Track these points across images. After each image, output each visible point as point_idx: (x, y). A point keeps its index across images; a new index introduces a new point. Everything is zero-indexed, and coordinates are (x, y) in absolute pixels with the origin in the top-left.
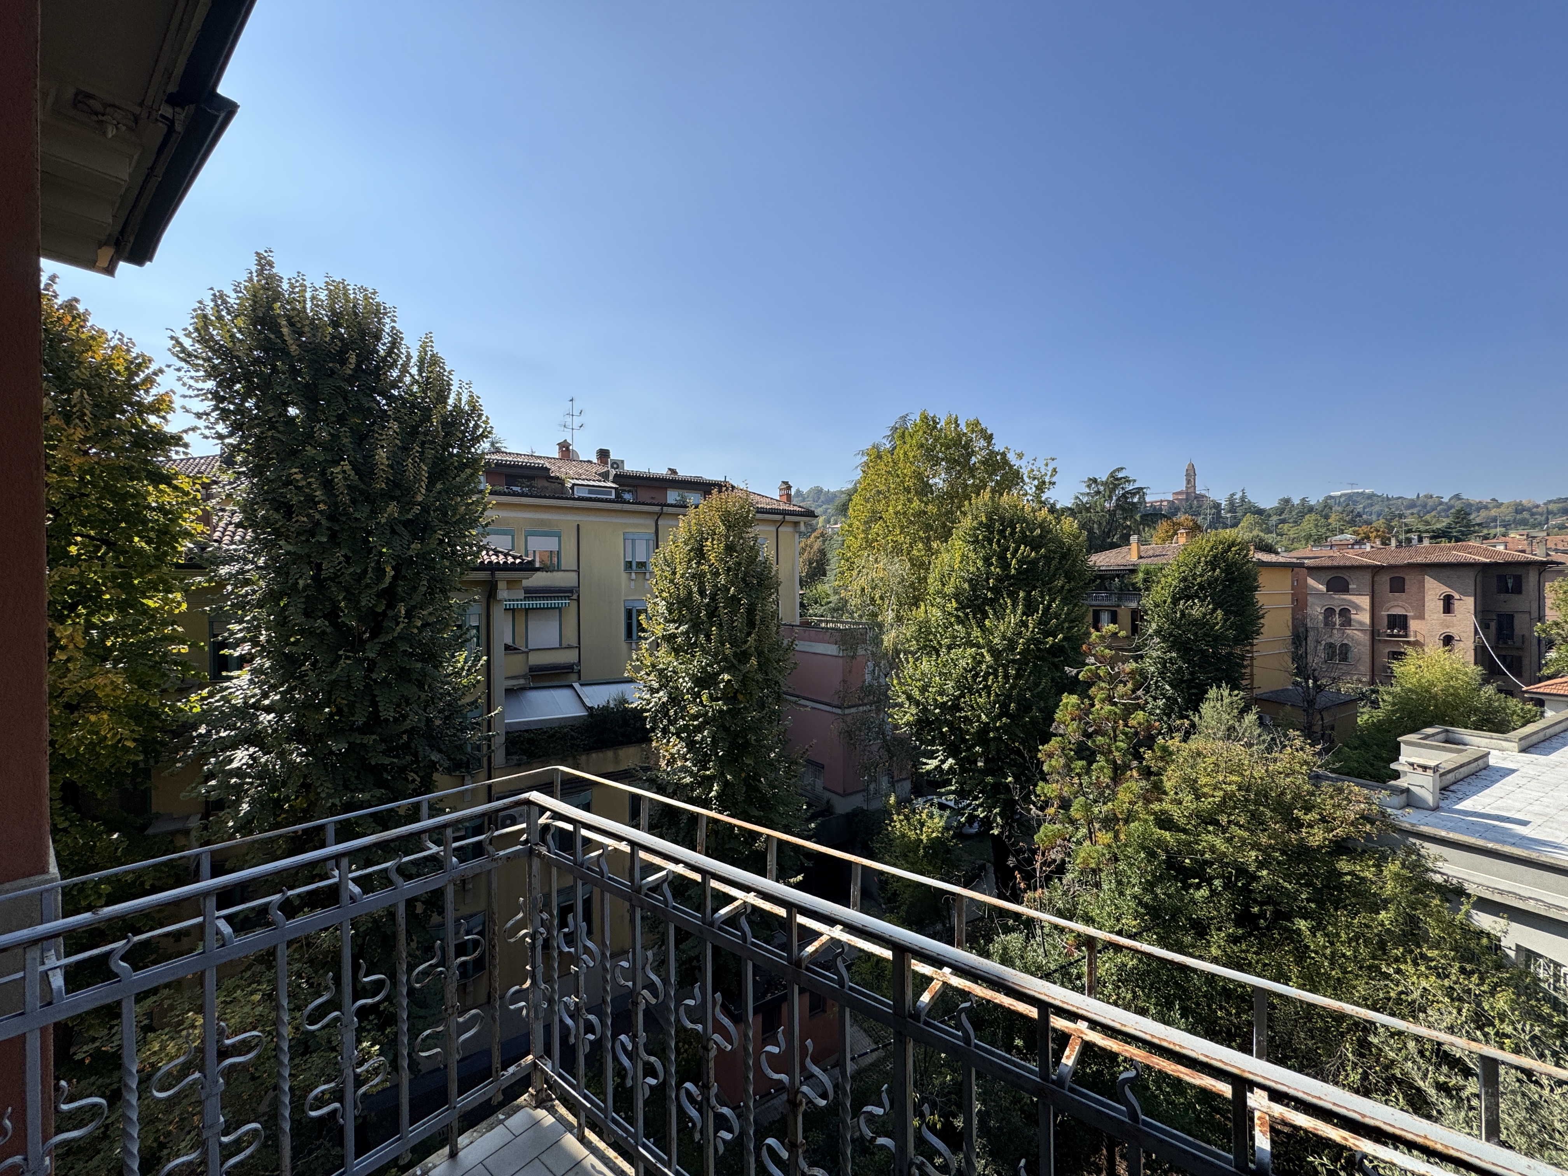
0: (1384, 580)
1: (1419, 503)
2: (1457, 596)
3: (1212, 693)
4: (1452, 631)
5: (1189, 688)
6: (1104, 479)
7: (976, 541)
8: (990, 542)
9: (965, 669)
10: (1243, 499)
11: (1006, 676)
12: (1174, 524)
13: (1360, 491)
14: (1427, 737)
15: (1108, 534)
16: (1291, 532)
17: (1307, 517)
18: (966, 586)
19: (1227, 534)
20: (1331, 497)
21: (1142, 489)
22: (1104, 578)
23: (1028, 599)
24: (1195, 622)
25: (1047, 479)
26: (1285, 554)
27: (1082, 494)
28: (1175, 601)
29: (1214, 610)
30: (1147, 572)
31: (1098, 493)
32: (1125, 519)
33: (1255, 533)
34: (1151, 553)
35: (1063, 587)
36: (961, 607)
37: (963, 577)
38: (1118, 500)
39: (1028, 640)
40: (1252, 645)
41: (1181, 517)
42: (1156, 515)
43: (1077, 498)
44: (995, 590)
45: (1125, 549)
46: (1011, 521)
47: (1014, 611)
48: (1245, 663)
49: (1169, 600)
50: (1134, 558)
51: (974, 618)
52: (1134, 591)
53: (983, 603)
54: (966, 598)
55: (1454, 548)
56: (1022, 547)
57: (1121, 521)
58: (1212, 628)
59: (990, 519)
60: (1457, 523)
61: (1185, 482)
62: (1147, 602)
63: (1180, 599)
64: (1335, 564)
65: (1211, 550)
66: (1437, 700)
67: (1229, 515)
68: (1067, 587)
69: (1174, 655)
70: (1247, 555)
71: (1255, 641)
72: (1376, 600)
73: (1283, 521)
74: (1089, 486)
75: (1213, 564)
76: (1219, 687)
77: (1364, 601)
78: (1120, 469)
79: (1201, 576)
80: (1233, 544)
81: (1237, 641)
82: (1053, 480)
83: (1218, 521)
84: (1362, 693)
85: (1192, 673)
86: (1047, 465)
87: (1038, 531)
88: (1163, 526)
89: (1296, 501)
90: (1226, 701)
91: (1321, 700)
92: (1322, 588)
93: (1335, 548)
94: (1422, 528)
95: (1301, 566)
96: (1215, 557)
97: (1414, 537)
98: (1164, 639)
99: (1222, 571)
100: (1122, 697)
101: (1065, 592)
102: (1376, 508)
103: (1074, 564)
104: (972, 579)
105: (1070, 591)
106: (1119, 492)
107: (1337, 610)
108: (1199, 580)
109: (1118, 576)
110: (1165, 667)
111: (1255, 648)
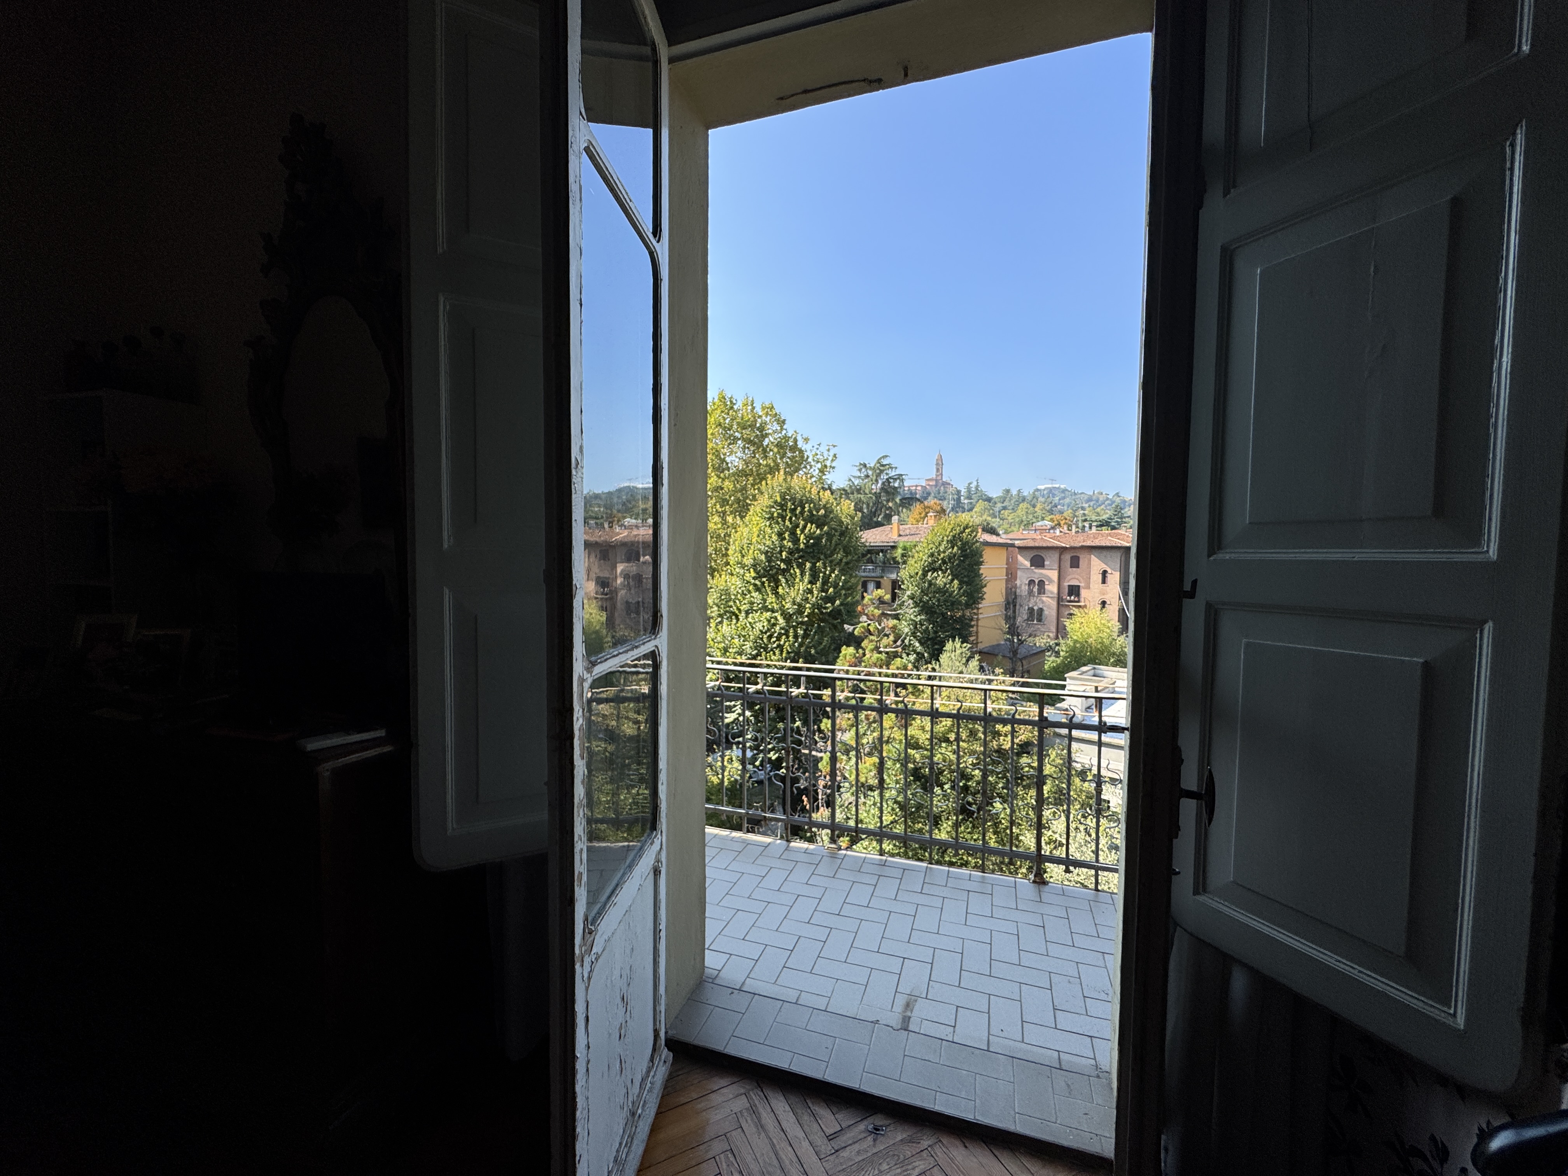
0: (1067, 557)
1: (1094, 498)
2: (1109, 571)
3: (949, 646)
4: (1107, 598)
5: (934, 644)
6: (872, 465)
7: (771, 518)
8: (784, 518)
9: (761, 631)
10: (977, 487)
11: (796, 637)
12: (926, 508)
13: (1057, 486)
14: (1083, 673)
15: (874, 514)
16: (1010, 518)
17: (1021, 505)
18: (763, 557)
19: (965, 518)
20: (1038, 490)
21: (902, 475)
22: (871, 553)
23: (814, 570)
24: (939, 590)
25: (828, 463)
26: (1004, 536)
27: (854, 477)
28: (925, 574)
29: (952, 580)
30: (905, 549)
31: (867, 476)
32: (888, 501)
33: (985, 517)
34: (907, 532)
35: (841, 560)
36: (759, 576)
37: (760, 550)
38: (883, 483)
39: (813, 605)
40: (978, 609)
41: (931, 501)
42: (911, 499)
43: (850, 480)
44: (788, 562)
45: (887, 528)
46: (801, 501)
47: (802, 580)
48: (973, 623)
49: (920, 573)
50: (895, 537)
51: (769, 586)
52: (892, 564)
53: (777, 573)
54: (763, 568)
55: (1110, 535)
56: (809, 525)
57: (885, 503)
58: (950, 595)
59: (783, 498)
60: (1115, 515)
61: (935, 470)
62: (904, 574)
63: (929, 571)
64: (1037, 545)
65: (952, 531)
66: (1091, 647)
67: (966, 501)
68: (844, 560)
69: (923, 617)
70: (976, 536)
71: (980, 606)
72: (1062, 573)
73: (1005, 508)
74: (860, 470)
75: (952, 543)
76: (953, 641)
77: (1054, 575)
78: (885, 457)
79: (944, 552)
80: (967, 527)
81: (968, 605)
82: (834, 464)
83: (958, 506)
84: (1050, 646)
85: (936, 632)
86: (829, 450)
87: (822, 512)
88: (917, 508)
89: (1014, 492)
90: (958, 652)
91: (1022, 651)
92: (1027, 564)
93: (1038, 532)
94: (1094, 518)
95: (1013, 545)
96: (954, 536)
97: (1087, 524)
98: (916, 605)
99: (959, 549)
100: (886, 647)
101: (843, 564)
102: (1067, 501)
103: (849, 541)
104: (767, 552)
105: (847, 563)
106: (884, 477)
107: (1037, 582)
108: (942, 555)
109: (882, 551)
110: (916, 628)
111: (980, 611)
